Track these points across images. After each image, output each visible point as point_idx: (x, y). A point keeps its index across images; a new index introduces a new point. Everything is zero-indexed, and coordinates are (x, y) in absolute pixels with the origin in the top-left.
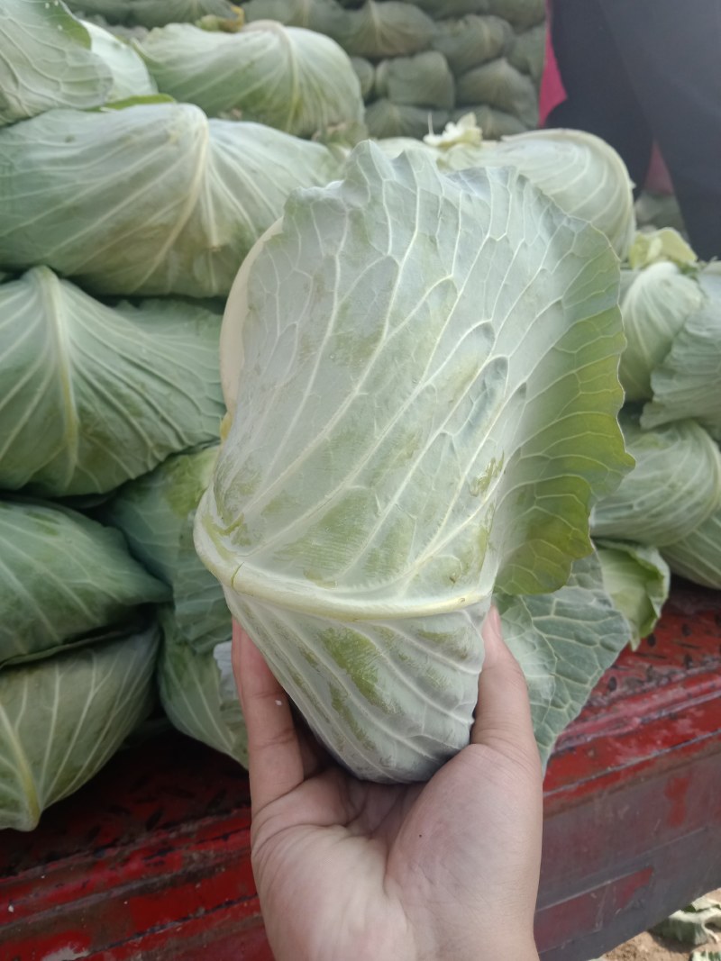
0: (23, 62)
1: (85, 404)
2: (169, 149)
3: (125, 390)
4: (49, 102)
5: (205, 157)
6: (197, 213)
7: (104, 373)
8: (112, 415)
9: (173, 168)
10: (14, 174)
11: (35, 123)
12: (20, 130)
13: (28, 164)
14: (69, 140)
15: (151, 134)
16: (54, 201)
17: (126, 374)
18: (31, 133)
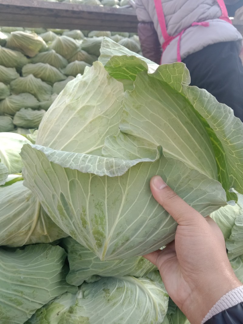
3: (14, 298)
9: (28, 210)
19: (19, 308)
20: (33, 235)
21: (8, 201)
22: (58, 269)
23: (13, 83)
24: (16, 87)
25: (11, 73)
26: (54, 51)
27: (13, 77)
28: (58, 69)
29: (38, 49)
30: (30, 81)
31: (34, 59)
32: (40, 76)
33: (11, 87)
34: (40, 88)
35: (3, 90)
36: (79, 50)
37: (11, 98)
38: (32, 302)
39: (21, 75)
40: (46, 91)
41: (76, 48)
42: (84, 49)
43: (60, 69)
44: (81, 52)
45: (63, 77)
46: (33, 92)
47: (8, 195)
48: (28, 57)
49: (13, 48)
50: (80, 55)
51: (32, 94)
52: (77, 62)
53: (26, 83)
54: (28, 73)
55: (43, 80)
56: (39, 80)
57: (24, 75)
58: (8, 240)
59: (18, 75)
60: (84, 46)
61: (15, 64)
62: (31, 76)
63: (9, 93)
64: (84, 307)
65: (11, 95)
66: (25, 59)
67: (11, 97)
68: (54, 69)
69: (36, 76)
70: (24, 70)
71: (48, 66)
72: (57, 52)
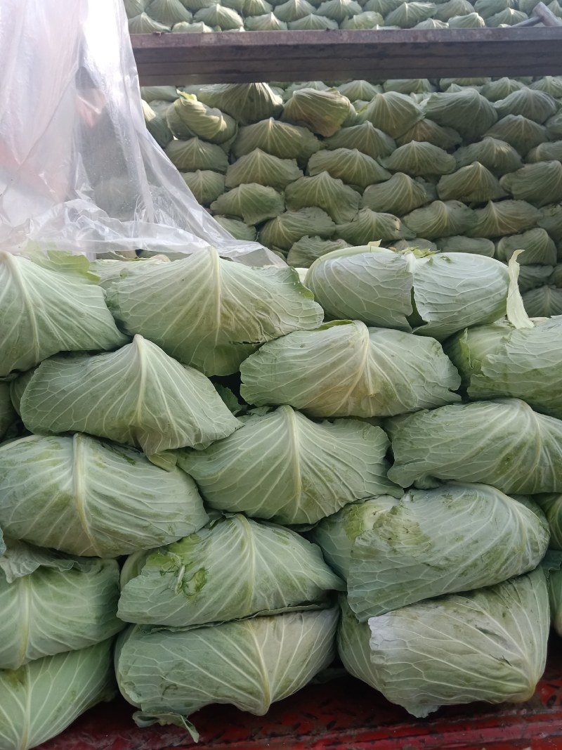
0: (283, 312)
1: (305, 475)
2: (349, 349)
3: (324, 468)
4: (293, 328)
5: (367, 352)
6: (363, 378)
7: (315, 460)
8: (318, 481)
9: (351, 359)
10: (277, 363)
11: (287, 338)
12: (280, 342)
13: (283, 359)
14: (302, 346)
15: (341, 343)
16: (295, 375)
17: (325, 460)
18: (286, 343)
20: (353, 394)
23: (290, 187)
24: (295, 196)
25: (289, 168)
26: (370, 124)
27: (292, 178)
28: (375, 159)
29: (341, 121)
30: (322, 183)
31: (331, 141)
32: (340, 174)
33: (286, 195)
34: (340, 197)
35: (273, 201)
36: (420, 118)
37: (285, 217)
39: (306, 173)
40: (349, 203)
41: (415, 114)
42: (429, 116)
43: (379, 158)
44: (424, 123)
45: (384, 175)
46: (325, 206)
48: (321, 137)
49: (295, 122)
50: (422, 129)
51: (324, 210)
52: (414, 143)
53: (315, 188)
54: (320, 169)
55: (346, 182)
56: (339, 182)
57: (311, 174)
59: (302, 172)
60: (430, 109)
61: (297, 152)
62: (325, 175)
63: (282, 208)
65: (286, 210)
66: (315, 142)
67: (286, 214)
68: (369, 159)
69: (332, 174)
70: (311, 164)
71: (357, 153)
72: (375, 126)
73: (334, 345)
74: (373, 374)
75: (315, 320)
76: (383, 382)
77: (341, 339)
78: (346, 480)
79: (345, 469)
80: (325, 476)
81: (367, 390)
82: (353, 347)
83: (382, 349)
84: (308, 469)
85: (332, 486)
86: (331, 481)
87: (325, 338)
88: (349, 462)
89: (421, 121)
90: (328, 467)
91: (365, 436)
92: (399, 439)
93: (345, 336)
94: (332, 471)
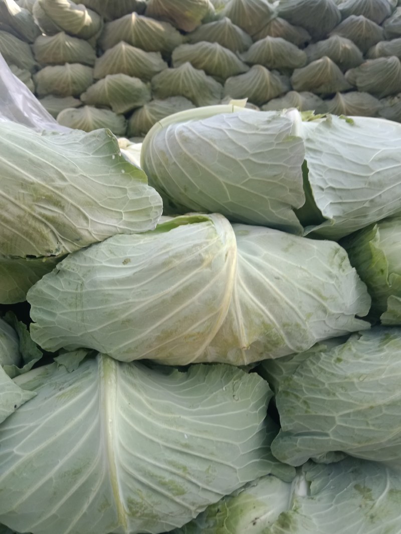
0: (91, 204)
1: (134, 497)
2: (203, 270)
3: (168, 478)
4: (114, 229)
5: (235, 273)
6: (229, 321)
7: (150, 468)
8: (156, 499)
9: (208, 287)
10: (84, 291)
11: (103, 247)
12: (90, 253)
13: (94, 284)
14: (126, 262)
15: (189, 258)
16: (112, 314)
17: (171, 463)
18: (99, 257)
19: (178, 500)
20: (214, 343)
21: (164, 264)
22: (256, 422)
23: (156, 78)
24: (160, 87)
25: (154, 60)
26: (228, 20)
27: (156, 69)
28: (234, 52)
29: (201, 17)
30: (185, 73)
31: (193, 37)
32: (202, 65)
33: (153, 86)
34: (203, 87)
35: (139, 91)
36: (273, 16)
37: (152, 106)
38: (204, 490)
39: (170, 65)
40: (211, 93)
41: (269, 13)
42: (282, 15)
43: (238, 52)
44: (278, 22)
45: (242, 67)
46: (189, 95)
47: (164, 251)
48: (183, 32)
49: (158, 17)
50: (275, 27)
51: (189, 99)
52: (269, 39)
53: (179, 77)
54: (182, 61)
55: (208, 73)
56: (201, 73)
57: (175, 65)
58: (159, 349)
59: (166, 64)
60: (284, 8)
61: (161, 45)
62: (187, 66)
63: (149, 97)
64: (314, 521)
65: (152, 100)
66: (177, 36)
67: (152, 103)
68: (228, 52)
69: (195, 65)
70: (175, 55)
71: (217, 47)
72: (233, 22)
73: (177, 262)
74: (247, 311)
75: (149, 216)
76: (263, 323)
77: (189, 251)
78: (208, 483)
79: (202, 467)
80: (169, 490)
81: (236, 341)
82: (210, 265)
83: (259, 267)
84: (138, 486)
85: (184, 499)
86: (181, 493)
87: (164, 248)
88: (212, 454)
89: (275, 19)
90: (174, 474)
91: (236, 393)
92: (286, 393)
93: (195, 246)
94: (184, 478)
